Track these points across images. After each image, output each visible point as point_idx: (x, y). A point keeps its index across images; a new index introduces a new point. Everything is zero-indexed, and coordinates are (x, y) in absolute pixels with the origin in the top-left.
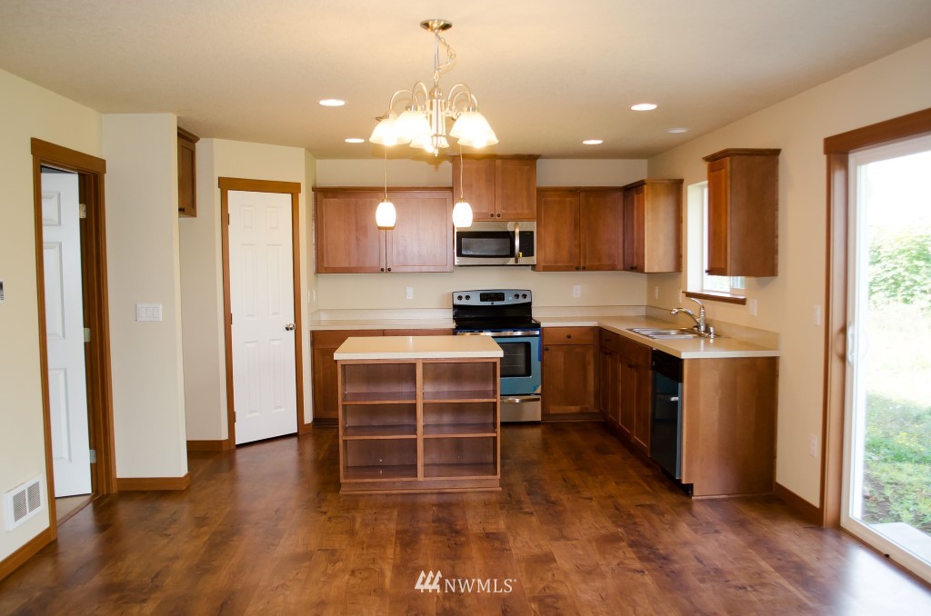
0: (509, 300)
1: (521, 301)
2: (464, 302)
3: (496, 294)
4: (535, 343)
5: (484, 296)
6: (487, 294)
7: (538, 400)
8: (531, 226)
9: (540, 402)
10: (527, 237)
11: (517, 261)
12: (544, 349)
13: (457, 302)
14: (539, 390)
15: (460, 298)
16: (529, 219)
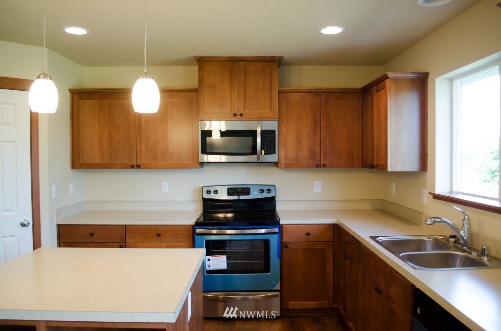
0: (255, 195)
1: (265, 195)
2: (212, 196)
3: (243, 189)
4: (274, 241)
5: (231, 191)
6: (234, 189)
7: (276, 296)
8: (272, 125)
9: (278, 298)
10: (268, 136)
11: (259, 158)
12: (282, 246)
13: (206, 196)
14: (278, 287)
15: (209, 192)
16: (271, 119)
